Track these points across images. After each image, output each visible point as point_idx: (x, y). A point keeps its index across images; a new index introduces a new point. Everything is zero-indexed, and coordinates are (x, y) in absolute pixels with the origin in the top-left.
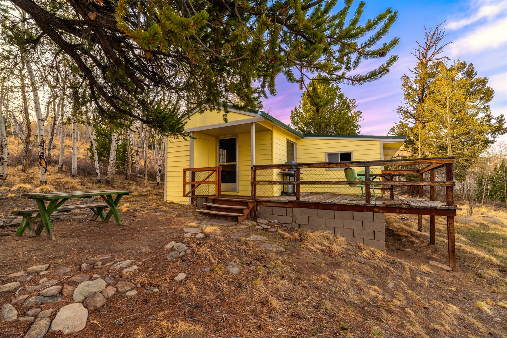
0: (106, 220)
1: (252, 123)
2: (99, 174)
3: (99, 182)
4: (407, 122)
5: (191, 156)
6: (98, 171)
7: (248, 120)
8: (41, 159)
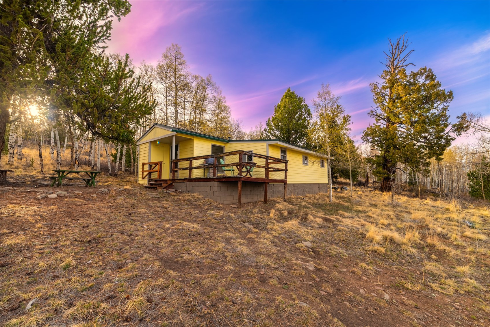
0: (91, 186)
1: (173, 136)
2: (110, 170)
3: (111, 175)
4: (380, 124)
5: (149, 156)
6: (110, 168)
7: (171, 134)
8: (76, 160)
